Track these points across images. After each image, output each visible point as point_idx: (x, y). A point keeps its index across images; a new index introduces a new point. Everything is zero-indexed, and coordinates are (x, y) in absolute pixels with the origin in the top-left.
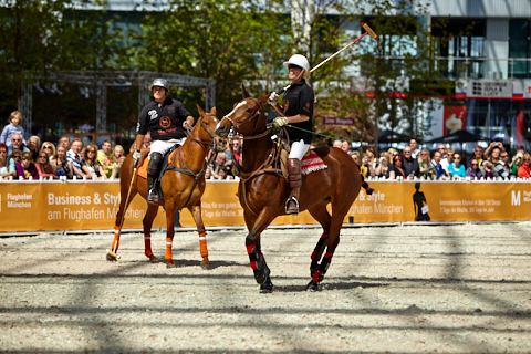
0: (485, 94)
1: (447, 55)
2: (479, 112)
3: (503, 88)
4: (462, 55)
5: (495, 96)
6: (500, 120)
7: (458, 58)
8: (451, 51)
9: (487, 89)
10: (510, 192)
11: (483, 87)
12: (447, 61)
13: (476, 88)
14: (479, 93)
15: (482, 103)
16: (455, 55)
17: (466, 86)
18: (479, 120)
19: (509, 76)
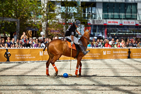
0: (96, 23)
1: (85, 12)
2: (94, 28)
3: (101, 22)
4: (89, 12)
5: (99, 24)
6: (100, 31)
7: (88, 13)
8: (86, 11)
9: (96, 22)
10: (103, 51)
11: (95, 21)
12: (85, 14)
13: (93, 22)
14: (94, 23)
15: (95, 26)
16: (87, 12)
17: (90, 21)
18: (94, 31)
19: (103, 18)
